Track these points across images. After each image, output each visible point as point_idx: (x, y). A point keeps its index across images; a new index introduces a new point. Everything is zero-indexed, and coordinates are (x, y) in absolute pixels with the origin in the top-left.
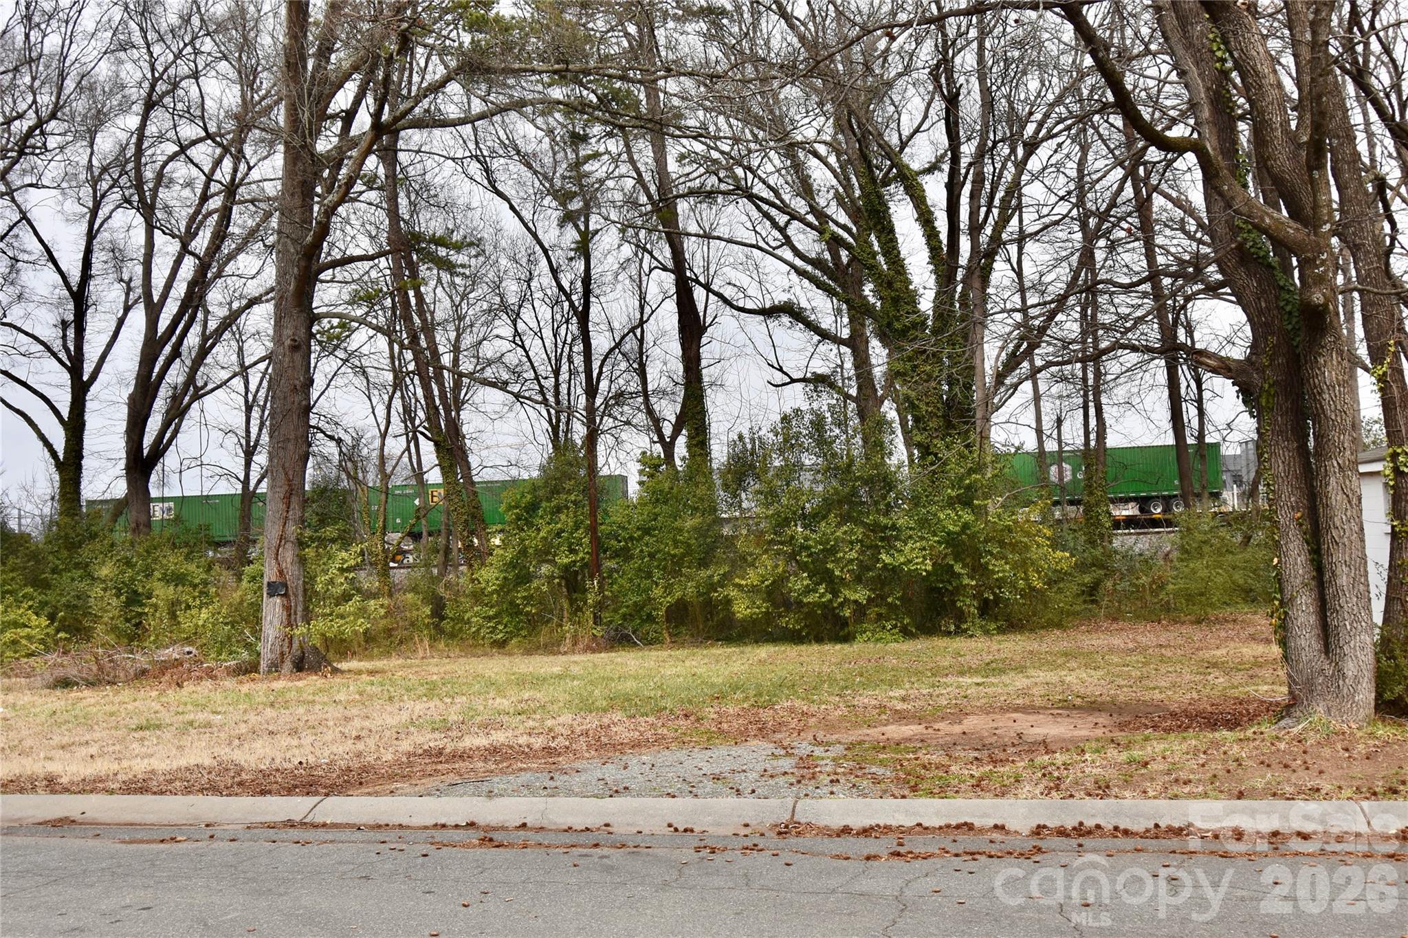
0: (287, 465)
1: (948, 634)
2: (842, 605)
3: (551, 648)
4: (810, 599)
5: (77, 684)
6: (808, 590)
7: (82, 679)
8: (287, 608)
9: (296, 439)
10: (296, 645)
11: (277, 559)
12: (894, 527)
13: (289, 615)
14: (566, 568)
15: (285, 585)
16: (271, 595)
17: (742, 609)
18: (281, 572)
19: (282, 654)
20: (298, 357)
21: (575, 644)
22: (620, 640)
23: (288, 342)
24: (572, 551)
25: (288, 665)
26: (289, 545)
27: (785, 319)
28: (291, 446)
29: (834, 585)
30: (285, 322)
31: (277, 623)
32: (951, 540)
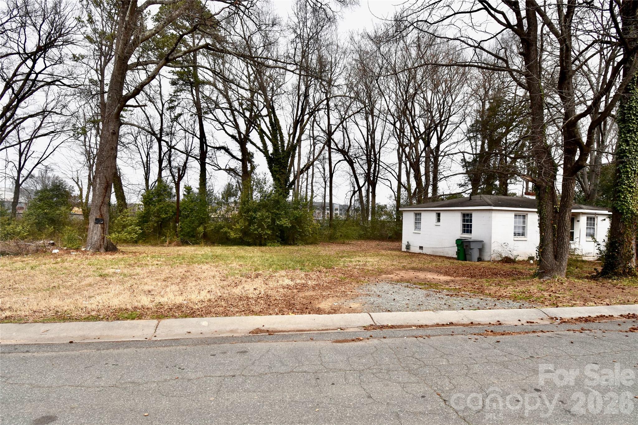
0: (107, 176)
1: (290, 245)
2: (264, 235)
3: (162, 244)
4: (256, 232)
5: (8, 254)
6: (256, 230)
7: (11, 252)
8: (103, 228)
9: (111, 167)
10: (105, 242)
11: (100, 210)
12: (280, 214)
13: (104, 231)
14: (163, 219)
15: (103, 220)
16: (96, 223)
17: (233, 235)
18: (101, 215)
19: (100, 245)
20: (114, 137)
21: (170, 243)
22: (184, 243)
23: (111, 131)
24: (167, 214)
25: (102, 250)
26: (105, 206)
27: (223, 151)
28: (109, 169)
29: (263, 229)
30: (111, 123)
31: (99, 234)
32: (296, 219)
